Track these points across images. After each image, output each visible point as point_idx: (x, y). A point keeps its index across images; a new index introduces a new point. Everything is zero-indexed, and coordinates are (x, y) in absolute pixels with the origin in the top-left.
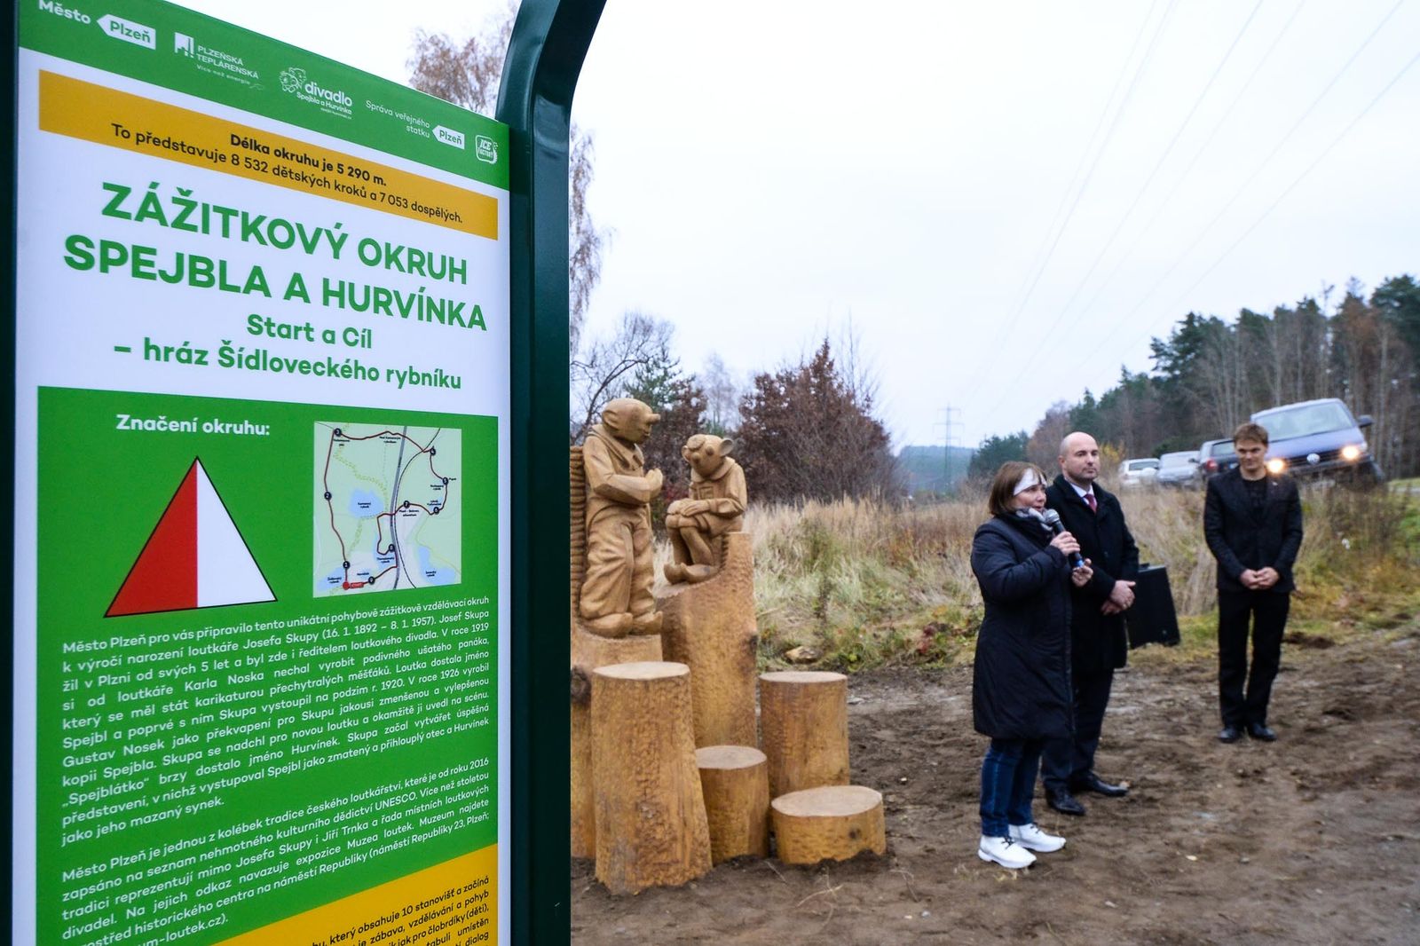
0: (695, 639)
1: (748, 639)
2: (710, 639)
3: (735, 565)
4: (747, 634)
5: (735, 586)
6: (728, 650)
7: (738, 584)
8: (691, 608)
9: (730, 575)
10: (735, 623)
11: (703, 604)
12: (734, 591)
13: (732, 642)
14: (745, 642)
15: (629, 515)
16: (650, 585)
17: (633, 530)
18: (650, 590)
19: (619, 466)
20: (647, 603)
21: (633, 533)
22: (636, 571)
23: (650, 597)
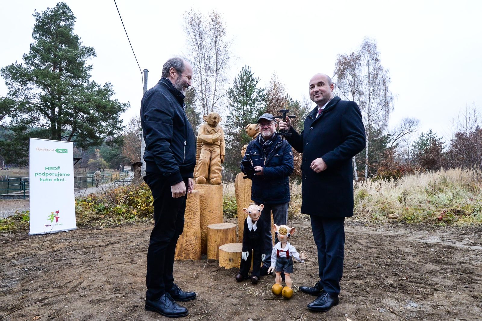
15: (208, 147)
16: (217, 169)
17: (211, 152)
18: (217, 171)
19: (206, 132)
20: (216, 175)
21: (211, 153)
22: (211, 164)
23: (217, 173)
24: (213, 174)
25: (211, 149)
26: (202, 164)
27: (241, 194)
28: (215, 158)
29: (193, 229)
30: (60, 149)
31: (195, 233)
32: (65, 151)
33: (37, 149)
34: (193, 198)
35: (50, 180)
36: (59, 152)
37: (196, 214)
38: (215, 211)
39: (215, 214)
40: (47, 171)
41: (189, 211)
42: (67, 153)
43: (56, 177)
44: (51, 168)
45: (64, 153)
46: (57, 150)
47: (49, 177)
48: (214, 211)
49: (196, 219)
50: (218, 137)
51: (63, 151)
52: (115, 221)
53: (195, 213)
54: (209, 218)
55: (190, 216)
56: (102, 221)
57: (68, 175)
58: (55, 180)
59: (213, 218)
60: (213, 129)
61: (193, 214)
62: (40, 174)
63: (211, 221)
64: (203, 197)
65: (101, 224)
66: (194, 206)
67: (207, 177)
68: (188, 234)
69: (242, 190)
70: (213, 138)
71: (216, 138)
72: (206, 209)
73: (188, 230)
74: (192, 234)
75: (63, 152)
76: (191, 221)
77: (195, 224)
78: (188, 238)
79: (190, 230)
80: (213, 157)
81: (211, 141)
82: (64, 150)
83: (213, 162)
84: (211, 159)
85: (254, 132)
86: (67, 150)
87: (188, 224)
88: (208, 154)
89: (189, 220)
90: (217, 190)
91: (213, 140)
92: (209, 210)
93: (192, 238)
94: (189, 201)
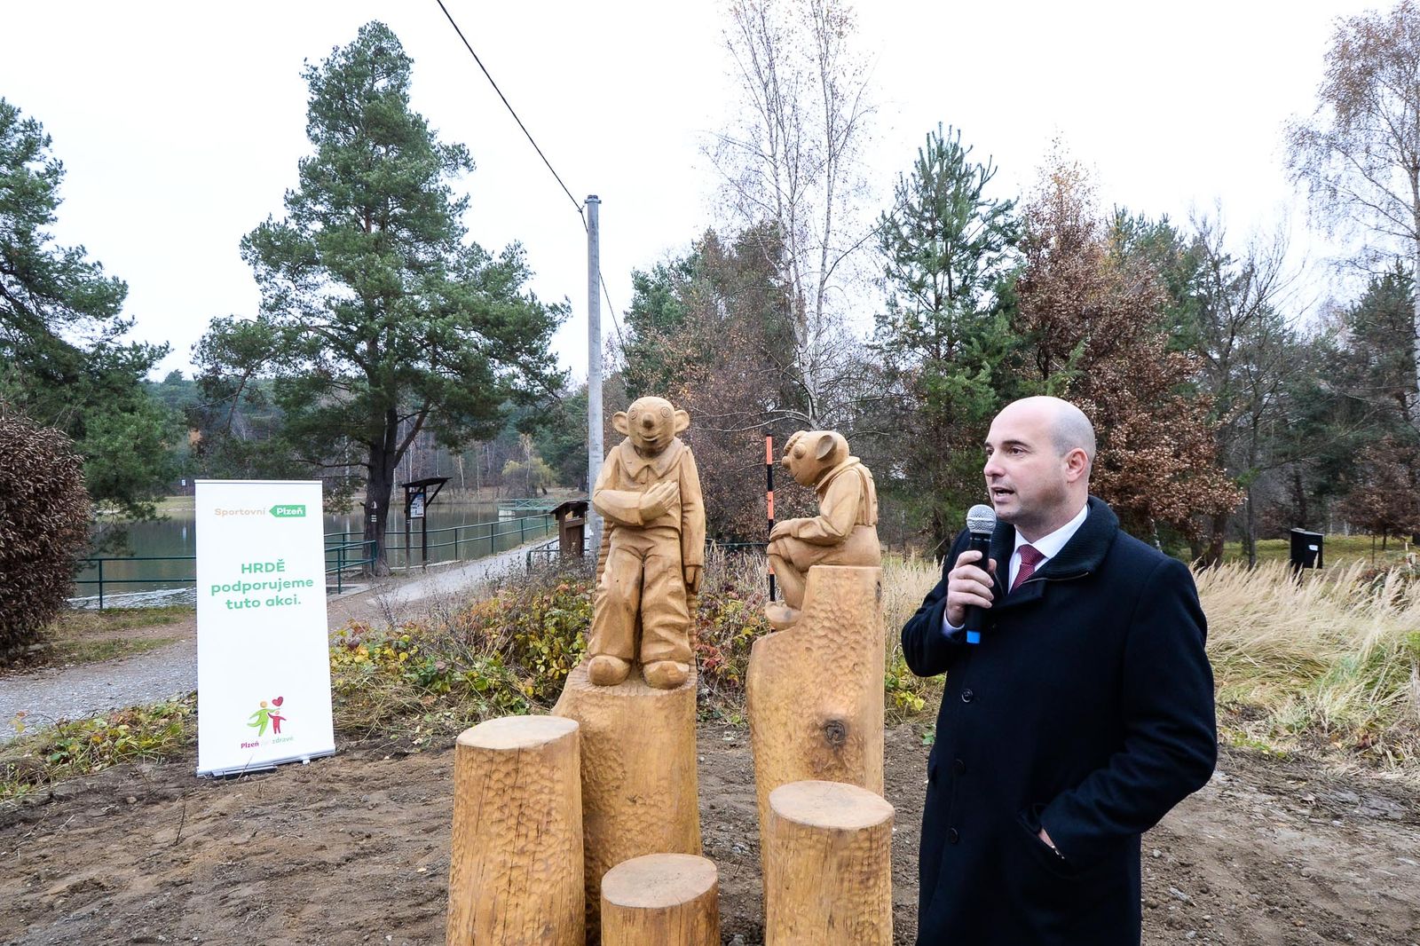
0: (762, 706)
1: (820, 723)
2: (777, 709)
3: (814, 613)
4: (820, 715)
5: (810, 642)
6: (795, 731)
7: (815, 641)
8: (761, 665)
9: (804, 625)
10: (806, 696)
11: (773, 662)
12: (808, 649)
13: (800, 721)
14: (815, 727)
15: (631, 537)
16: (664, 626)
17: (643, 556)
18: (663, 633)
19: (623, 479)
20: (661, 649)
21: (643, 561)
22: (642, 609)
23: (666, 641)
24: (650, 646)
25: (642, 545)
26: (605, 608)
27: (764, 725)
28: (655, 581)
29: (533, 898)
30: (282, 507)
31: (540, 911)
32: (300, 510)
33: (218, 512)
34: (531, 770)
35: (256, 604)
36: (282, 515)
37: (547, 832)
38: (658, 797)
39: (653, 811)
40: (250, 578)
41: (519, 823)
42: (304, 515)
43: (271, 594)
44: (256, 568)
45: (296, 515)
46: (273, 511)
47: (252, 595)
48: (648, 796)
49: (551, 851)
50: (660, 498)
51: (294, 512)
52: (462, 720)
53: (544, 827)
54: (629, 825)
55: (521, 842)
56: (427, 718)
57: (310, 583)
58: (270, 603)
59: (644, 825)
60: (648, 467)
61: (533, 834)
62: (226, 588)
63: (640, 838)
64: (608, 740)
65: (418, 729)
66: (537, 802)
67: (631, 656)
68: (511, 915)
69: (767, 712)
70: (643, 507)
71: (653, 503)
72: (618, 787)
73: (513, 901)
74: (527, 918)
75: (292, 515)
76: (524, 861)
77: (542, 876)
78: (509, 932)
79: (522, 899)
80: (648, 576)
81: (635, 519)
82: (296, 507)
83: (650, 597)
84: (641, 586)
85: (817, 468)
86: (303, 507)
87: (515, 873)
88: (630, 564)
89: (516, 859)
90: (664, 713)
91: (641, 512)
92: (630, 793)
93: (528, 934)
94: (519, 782)
